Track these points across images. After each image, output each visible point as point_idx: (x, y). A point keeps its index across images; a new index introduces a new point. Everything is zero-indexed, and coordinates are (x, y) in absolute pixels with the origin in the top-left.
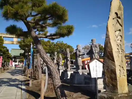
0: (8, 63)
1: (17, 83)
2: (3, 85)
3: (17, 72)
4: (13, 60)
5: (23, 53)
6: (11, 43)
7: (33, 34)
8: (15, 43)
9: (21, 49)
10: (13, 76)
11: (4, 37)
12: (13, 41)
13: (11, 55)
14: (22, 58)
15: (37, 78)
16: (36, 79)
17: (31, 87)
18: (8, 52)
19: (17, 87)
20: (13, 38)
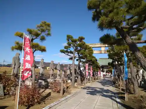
0: (96, 72)
1: (110, 94)
2: (97, 94)
3: (107, 83)
4: (101, 69)
5: (111, 63)
6: (99, 52)
7: (128, 41)
8: (103, 52)
9: (109, 58)
10: (104, 86)
11: (92, 47)
12: (101, 51)
13: (99, 64)
14: (110, 67)
15: (133, 92)
16: (132, 94)
17: (127, 102)
18: (96, 62)
19: (112, 99)
20: (101, 47)
